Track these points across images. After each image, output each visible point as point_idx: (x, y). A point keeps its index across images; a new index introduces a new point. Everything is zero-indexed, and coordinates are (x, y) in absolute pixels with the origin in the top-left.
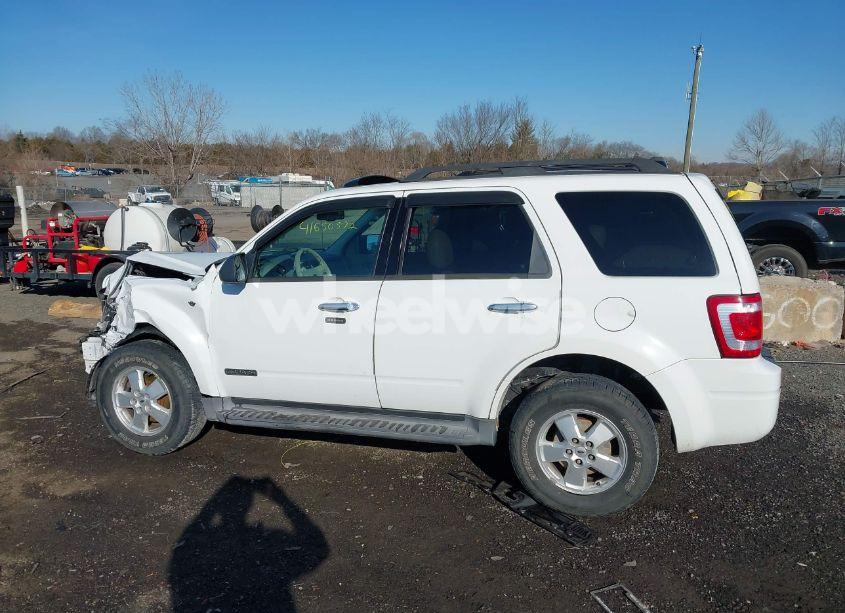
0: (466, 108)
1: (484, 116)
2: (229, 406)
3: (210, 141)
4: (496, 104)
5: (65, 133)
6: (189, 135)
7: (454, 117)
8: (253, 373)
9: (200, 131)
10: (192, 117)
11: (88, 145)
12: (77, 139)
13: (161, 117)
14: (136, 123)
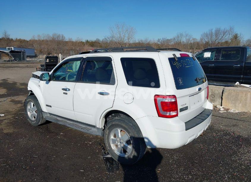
0: (212, 30)
1: (218, 32)
2: (49, 115)
3: (131, 42)
4: (222, 28)
5: (99, 40)
6: (126, 40)
7: (207, 33)
8: (51, 106)
9: (129, 39)
10: (127, 35)
11: (103, 43)
12: (101, 42)
13: (119, 35)
14: (113, 37)
